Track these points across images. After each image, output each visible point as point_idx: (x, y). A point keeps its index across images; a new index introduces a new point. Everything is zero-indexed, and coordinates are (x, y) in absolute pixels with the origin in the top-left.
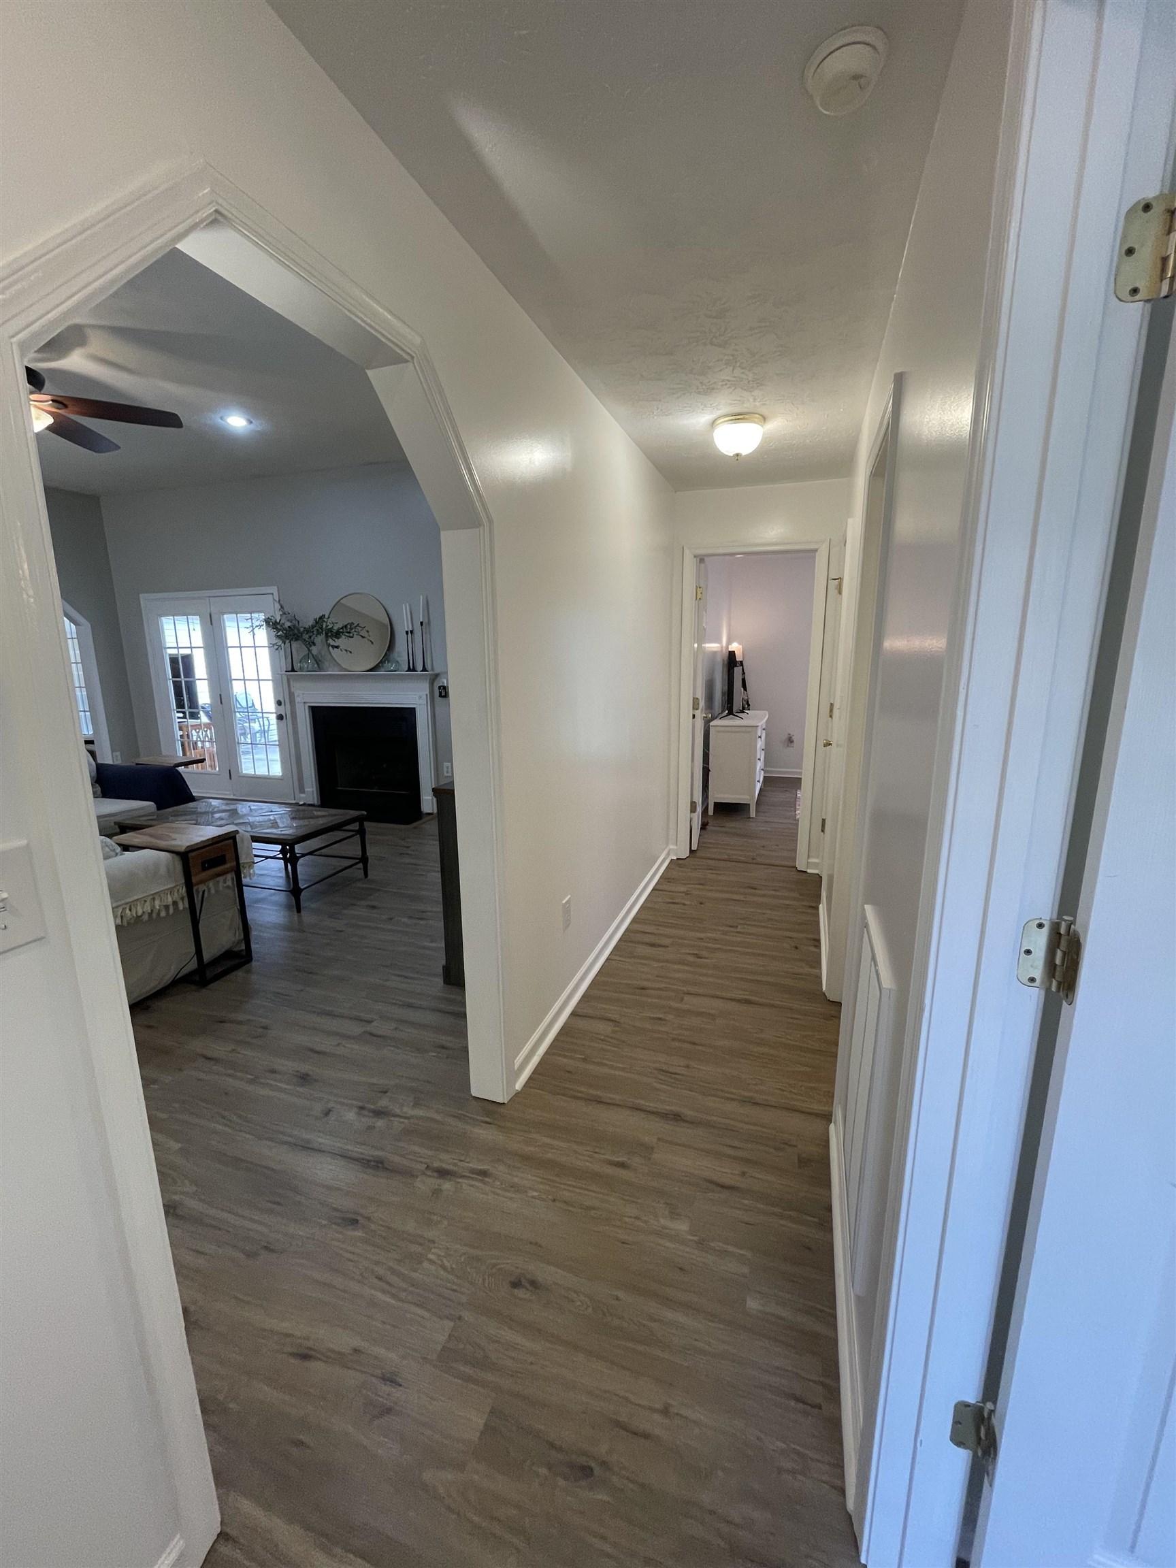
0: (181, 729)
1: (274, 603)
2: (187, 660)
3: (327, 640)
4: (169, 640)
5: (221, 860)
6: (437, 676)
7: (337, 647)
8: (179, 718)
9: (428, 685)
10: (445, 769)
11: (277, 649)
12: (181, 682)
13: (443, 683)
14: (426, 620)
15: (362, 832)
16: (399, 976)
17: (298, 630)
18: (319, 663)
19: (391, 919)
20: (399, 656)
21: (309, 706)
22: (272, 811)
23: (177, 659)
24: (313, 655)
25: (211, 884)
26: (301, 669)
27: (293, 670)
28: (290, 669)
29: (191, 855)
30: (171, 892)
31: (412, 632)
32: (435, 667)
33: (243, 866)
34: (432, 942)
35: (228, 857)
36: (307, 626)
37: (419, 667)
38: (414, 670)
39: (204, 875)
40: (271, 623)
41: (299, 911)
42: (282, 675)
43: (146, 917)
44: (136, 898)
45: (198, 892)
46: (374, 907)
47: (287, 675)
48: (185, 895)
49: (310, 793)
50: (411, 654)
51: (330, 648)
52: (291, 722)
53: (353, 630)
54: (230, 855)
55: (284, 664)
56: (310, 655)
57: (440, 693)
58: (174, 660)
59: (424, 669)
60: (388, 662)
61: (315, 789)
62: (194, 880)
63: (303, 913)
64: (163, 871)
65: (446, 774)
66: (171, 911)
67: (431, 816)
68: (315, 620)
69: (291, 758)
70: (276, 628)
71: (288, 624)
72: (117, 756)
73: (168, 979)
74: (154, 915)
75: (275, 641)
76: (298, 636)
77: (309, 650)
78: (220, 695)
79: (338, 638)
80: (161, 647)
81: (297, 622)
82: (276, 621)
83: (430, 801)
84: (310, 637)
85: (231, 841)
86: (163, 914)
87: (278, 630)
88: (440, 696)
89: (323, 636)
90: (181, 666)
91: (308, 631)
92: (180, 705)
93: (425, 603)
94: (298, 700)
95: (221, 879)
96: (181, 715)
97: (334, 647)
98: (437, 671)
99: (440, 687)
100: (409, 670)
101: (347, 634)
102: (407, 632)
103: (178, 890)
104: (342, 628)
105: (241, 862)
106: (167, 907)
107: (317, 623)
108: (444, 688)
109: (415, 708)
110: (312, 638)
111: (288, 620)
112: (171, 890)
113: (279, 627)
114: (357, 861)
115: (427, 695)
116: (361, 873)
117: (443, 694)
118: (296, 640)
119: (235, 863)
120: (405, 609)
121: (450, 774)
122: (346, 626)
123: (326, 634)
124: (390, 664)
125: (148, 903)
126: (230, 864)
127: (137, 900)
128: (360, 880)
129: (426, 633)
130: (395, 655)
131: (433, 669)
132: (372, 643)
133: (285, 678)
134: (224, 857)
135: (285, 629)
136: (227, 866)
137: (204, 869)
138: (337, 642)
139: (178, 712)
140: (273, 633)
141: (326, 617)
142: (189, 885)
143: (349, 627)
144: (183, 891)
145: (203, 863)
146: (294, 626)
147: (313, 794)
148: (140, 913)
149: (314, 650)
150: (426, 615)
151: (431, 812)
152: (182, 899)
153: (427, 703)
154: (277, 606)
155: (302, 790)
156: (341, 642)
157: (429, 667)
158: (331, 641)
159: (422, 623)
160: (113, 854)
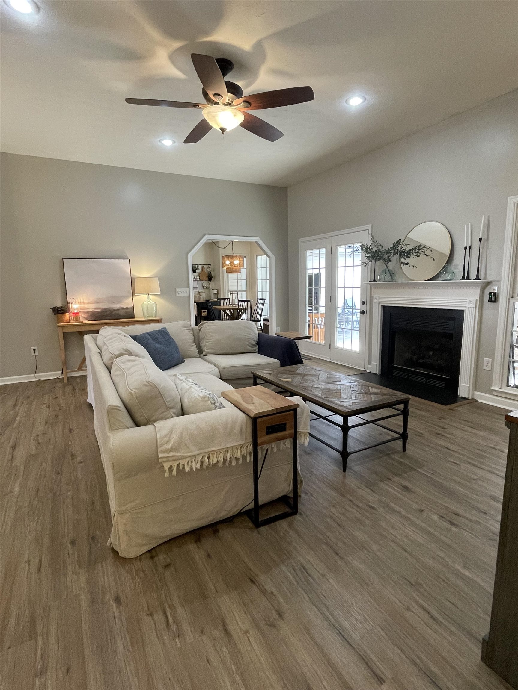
0: (309, 316)
1: (368, 235)
2: (318, 276)
3: (400, 260)
4: (309, 265)
5: (282, 428)
6: (488, 284)
7: (407, 264)
8: (309, 310)
9: (479, 291)
10: (485, 364)
11: (366, 266)
12: (312, 289)
13: (494, 289)
14: (485, 237)
15: (405, 413)
16: (424, 609)
17: (381, 252)
18: (392, 275)
19: (422, 511)
20: (455, 268)
21: (382, 306)
22: (340, 381)
23: (312, 275)
24: (388, 269)
25: (273, 445)
26: (380, 280)
27: (375, 281)
28: (373, 280)
29: (258, 420)
30: (241, 448)
31: (470, 247)
32: (488, 277)
33: (300, 434)
34: (465, 567)
35: (288, 425)
36: (387, 249)
37: (473, 275)
38: (468, 278)
39: (268, 437)
40: (365, 249)
41: (344, 470)
42: (367, 284)
43: (220, 465)
44: (213, 449)
45: (262, 449)
46: (406, 488)
47: (369, 284)
48: (252, 451)
49: (374, 367)
50: (467, 266)
51: (402, 265)
52: (369, 316)
53: (421, 251)
54: (290, 424)
55: (370, 277)
56: (387, 270)
57: (490, 298)
58: (310, 277)
59: (478, 278)
60: (446, 273)
61: (378, 363)
62: (259, 441)
63: (347, 473)
64: (237, 430)
65: (485, 368)
66: (240, 462)
67: (466, 401)
68: (394, 244)
69: (366, 339)
70: (367, 252)
71: (375, 249)
72: (278, 329)
73: (236, 510)
74: (227, 463)
75: (365, 260)
76: (380, 257)
77: (387, 266)
78: (331, 297)
79: (409, 257)
80: (305, 268)
81: (381, 247)
82: (367, 247)
83: (467, 389)
84: (389, 257)
85: (292, 412)
86: (234, 464)
87: (368, 253)
88: (490, 301)
89: (398, 255)
90: (314, 280)
91: (388, 252)
92: (310, 303)
93: (486, 222)
94: (375, 301)
95: (282, 442)
96: (311, 308)
97: (404, 264)
98: (489, 279)
99: (490, 294)
100: (463, 278)
101: (415, 254)
102: (466, 248)
103: (247, 447)
104: (412, 249)
105: (298, 430)
106: (237, 459)
107: (394, 246)
108: (495, 294)
109: (463, 311)
110: (390, 258)
111: (376, 246)
112: (241, 446)
113: (369, 251)
114: (399, 412)
115: (477, 300)
116: (401, 448)
117: (493, 299)
118: (379, 259)
119: (293, 431)
120: (467, 229)
121: (489, 369)
122: (415, 248)
123: (400, 254)
124: (447, 275)
125: (221, 454)
126: (289, 431)
127: (214, 451)
128: (398, 452)
129: (483, 248)
130: (452, 268)
131: (485, 277)
132: (434, 260)
133: (369, 286)
134: (285, 424)
135: (373, 252)
136: (287, 433)
137: (268, 433)
138: (408, 260)
139: (309, 307)
140: (365, 255)
141: (401, 241)
142: (255, 444)
143: (418, 248)
144: (251, 448)
145: (268, 428)
146: (379, 250)
147: (376, 366)
148: (215, 461)
149: (391, 265)
150: (486, 233)
151: (466, 397)
152: (250, 453)
153: (476, 307)
154: (370, 237)
155: (370, 363)
156: (411, 260)
157: (482, 275)
158: (403, 260)
159: (480, 240)
160: (213, 406)
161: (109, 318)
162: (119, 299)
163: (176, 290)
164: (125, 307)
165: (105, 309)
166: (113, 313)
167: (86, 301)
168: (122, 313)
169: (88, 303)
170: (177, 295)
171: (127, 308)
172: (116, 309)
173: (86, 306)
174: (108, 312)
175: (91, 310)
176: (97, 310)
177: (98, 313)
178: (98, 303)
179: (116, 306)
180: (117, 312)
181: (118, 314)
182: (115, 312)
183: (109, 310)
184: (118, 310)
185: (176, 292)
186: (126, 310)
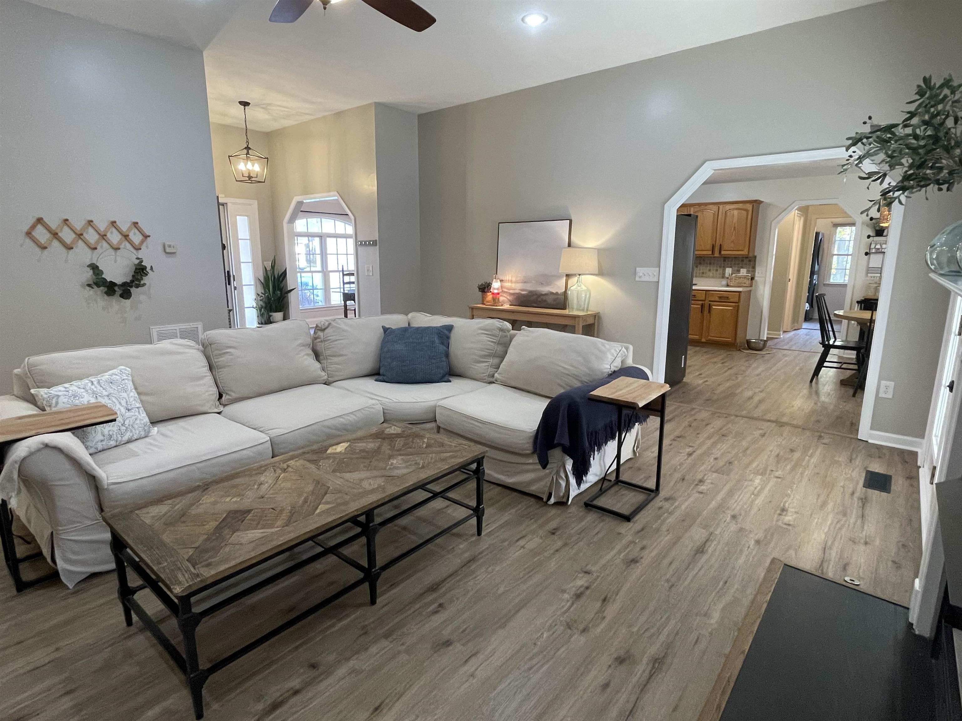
161: (535, 305)
162: (548, 279)
163: (636, 269)
164: (554, 292)
165: (531, 292)
166: (539, 299)
167: (514, 279)
168: (550, 299)
169: (516, 282)
170: (637, 279)
171: (557, 294)
172: (544, 293)
173: (513, 285)
174: (535, 297)
175: (517, 291)
176: (523, 293)
177: (524, 296)
178: (525, 282)
179: (545, 289)
180: (544, 298)
181: (545, 301)
182: (542, 297)
183: (536, 294)
184: (546, 294)
185: (635, 273)
186: (556, 297)
